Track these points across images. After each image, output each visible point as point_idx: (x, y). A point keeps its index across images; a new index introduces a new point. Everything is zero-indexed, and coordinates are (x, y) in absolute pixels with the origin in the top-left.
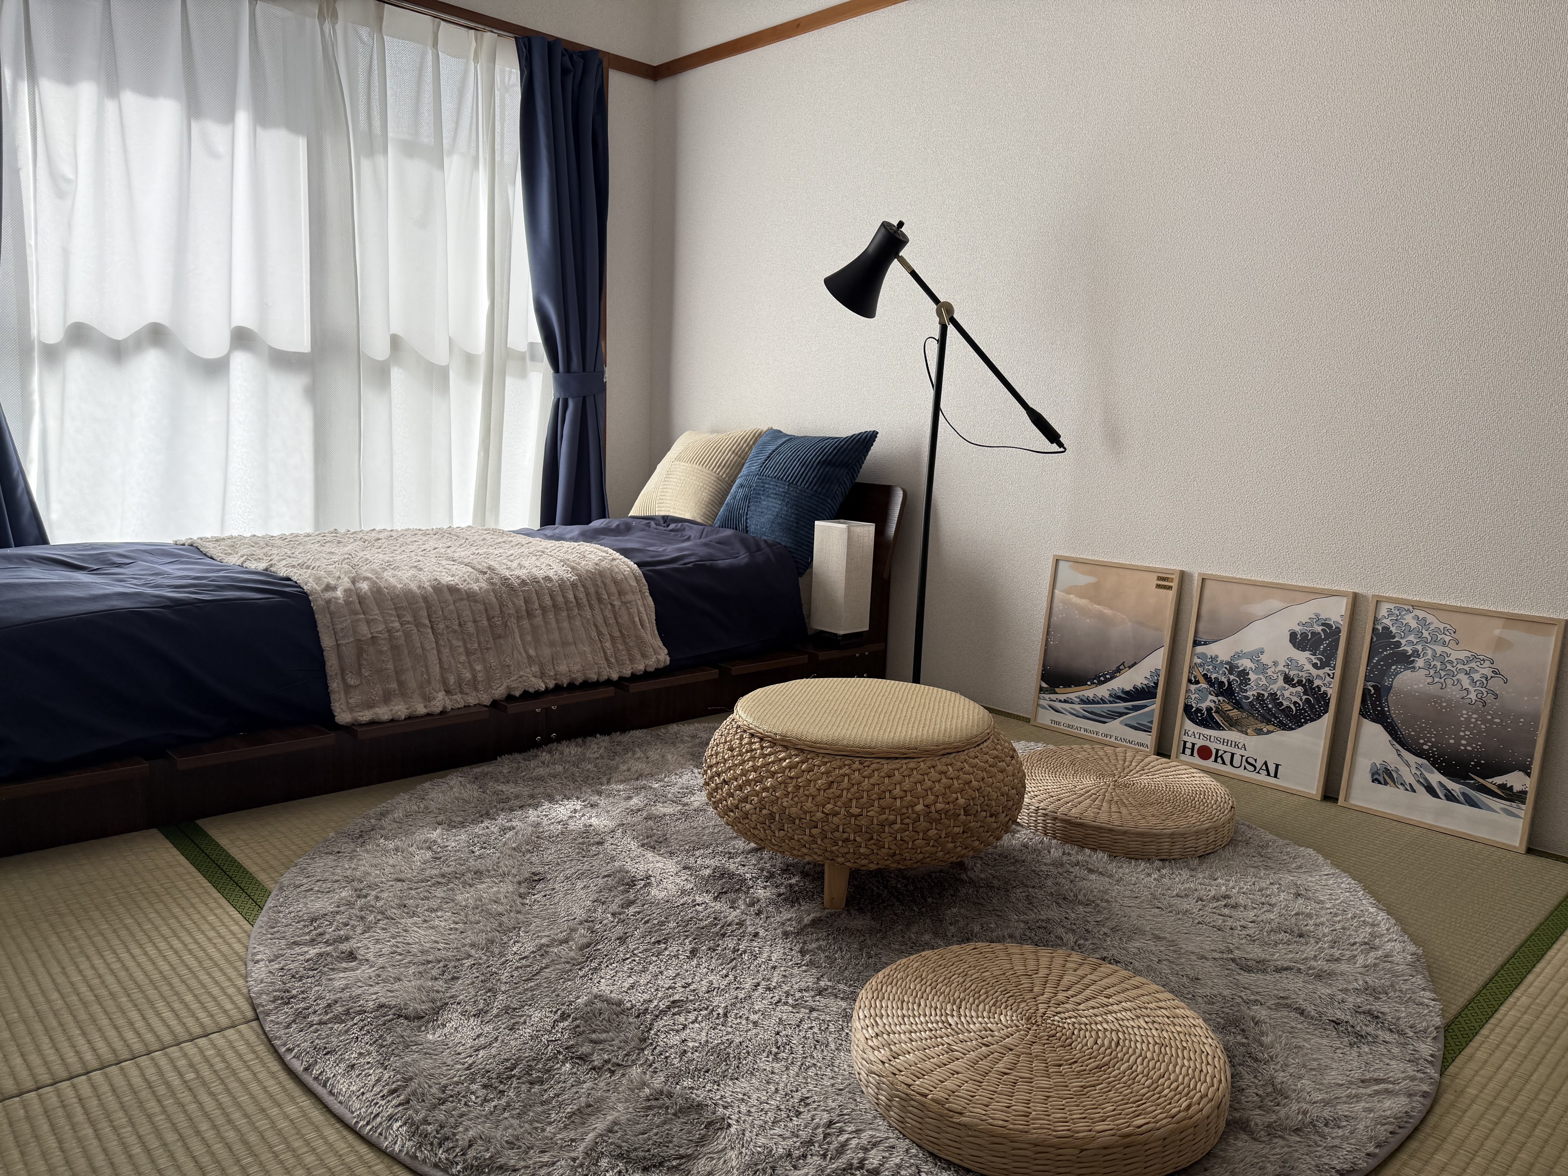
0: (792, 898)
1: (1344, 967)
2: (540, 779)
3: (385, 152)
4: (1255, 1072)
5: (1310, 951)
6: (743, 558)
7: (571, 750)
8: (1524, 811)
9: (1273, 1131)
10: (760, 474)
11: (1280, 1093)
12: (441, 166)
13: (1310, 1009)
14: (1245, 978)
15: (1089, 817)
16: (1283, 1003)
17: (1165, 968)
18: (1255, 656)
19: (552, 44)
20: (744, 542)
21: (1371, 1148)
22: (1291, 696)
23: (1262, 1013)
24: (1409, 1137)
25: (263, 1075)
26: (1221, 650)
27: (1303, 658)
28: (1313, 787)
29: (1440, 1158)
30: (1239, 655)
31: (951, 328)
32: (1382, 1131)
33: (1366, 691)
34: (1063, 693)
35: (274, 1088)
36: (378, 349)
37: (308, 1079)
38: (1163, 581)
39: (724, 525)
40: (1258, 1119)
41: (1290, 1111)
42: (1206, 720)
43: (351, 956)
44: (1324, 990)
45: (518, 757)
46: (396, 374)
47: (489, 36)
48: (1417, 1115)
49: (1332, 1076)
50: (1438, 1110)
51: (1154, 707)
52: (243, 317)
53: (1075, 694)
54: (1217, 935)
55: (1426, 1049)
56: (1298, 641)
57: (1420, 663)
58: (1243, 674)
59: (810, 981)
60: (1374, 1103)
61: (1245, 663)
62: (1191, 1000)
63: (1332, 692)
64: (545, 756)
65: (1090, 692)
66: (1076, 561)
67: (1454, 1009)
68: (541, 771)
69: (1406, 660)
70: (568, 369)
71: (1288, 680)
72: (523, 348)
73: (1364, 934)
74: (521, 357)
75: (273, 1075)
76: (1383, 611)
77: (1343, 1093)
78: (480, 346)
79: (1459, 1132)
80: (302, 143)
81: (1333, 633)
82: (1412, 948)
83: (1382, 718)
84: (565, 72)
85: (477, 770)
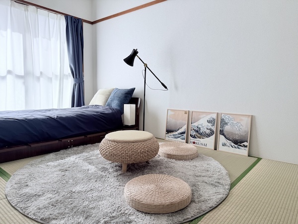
0: (117, 171)
1: (214, 175)
2: (69, 154)
3: (39, 37)
4: (197, 193)
5: (209, 173)
6: (110, 111)
7: (75, 148)
8: (247, 149)
9: (199, 202)
10: (114, 96)
11: (201, 196)
12: (50, 40)
13: (208, 182)
14: (197, 178)
15: (172, 153)
16: (203, 182)
17: (183, 177)
18: (201, 125)
19: (72, 17)
20: (110, 109)
21: (216, 203)
22: (208, 132)
23: (199, 183)
24: (223, 201)
25: (7, 208)
26: (196, 124)
27: (210, 124)
28: (213, 148)
29: (228, 204)
30: (199, 125)
31: (147, 68)
32: (218, 200)
33: (220, 130)
34: (170, 134)
35: (9, 209)
36: (38, 74)
37: (16, 207)
38: (186, 113)
39: (107, 106)
40: (197, 200)
41: (202, 198)
42: (194, 137)
43: (27, 186)
44: (210, 179)
45: (64, 150)
46: (41, 79)
47: (59, 15)
48: (224, 198)
49: (211, 192)
50: (228, 197)
51: (185, 135)
52: (10, 68)
53: (172, 134)
54: (193, 172)
55: (227, 187)
56: (209, 122)
57: (229, 124)
58: (200, 128)
59: (118, 184)
60: (217, 196)
61: (200, 126)
62: (187, 182)
63: (215, 131)
64: (70, 150)
65: (174, 133)
66: (171, 110)
67: (233, 181)
68: (69, 152)
69: (226, 124)
70: (76, 78)
71: (207, 129)
72: (67, 74)
73: (219, 170)
74: (67, 76)
75: (9, 207)
76: (222, 116)
77: (212, 195)
78: (58, 74)
79: (231, 200)
80: (21, 35)
81: (214, 120)
82: (226, 171)
83: (223, 134)
84: (74, 22)
85: (56, 153)
